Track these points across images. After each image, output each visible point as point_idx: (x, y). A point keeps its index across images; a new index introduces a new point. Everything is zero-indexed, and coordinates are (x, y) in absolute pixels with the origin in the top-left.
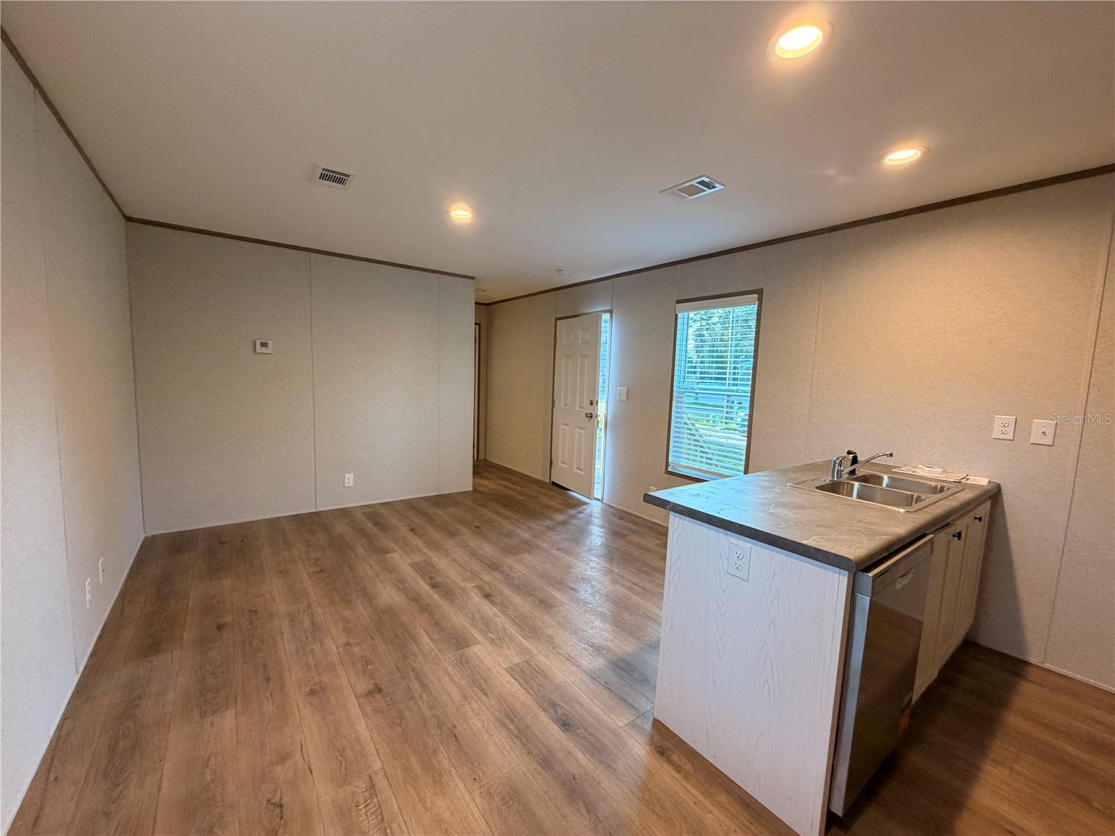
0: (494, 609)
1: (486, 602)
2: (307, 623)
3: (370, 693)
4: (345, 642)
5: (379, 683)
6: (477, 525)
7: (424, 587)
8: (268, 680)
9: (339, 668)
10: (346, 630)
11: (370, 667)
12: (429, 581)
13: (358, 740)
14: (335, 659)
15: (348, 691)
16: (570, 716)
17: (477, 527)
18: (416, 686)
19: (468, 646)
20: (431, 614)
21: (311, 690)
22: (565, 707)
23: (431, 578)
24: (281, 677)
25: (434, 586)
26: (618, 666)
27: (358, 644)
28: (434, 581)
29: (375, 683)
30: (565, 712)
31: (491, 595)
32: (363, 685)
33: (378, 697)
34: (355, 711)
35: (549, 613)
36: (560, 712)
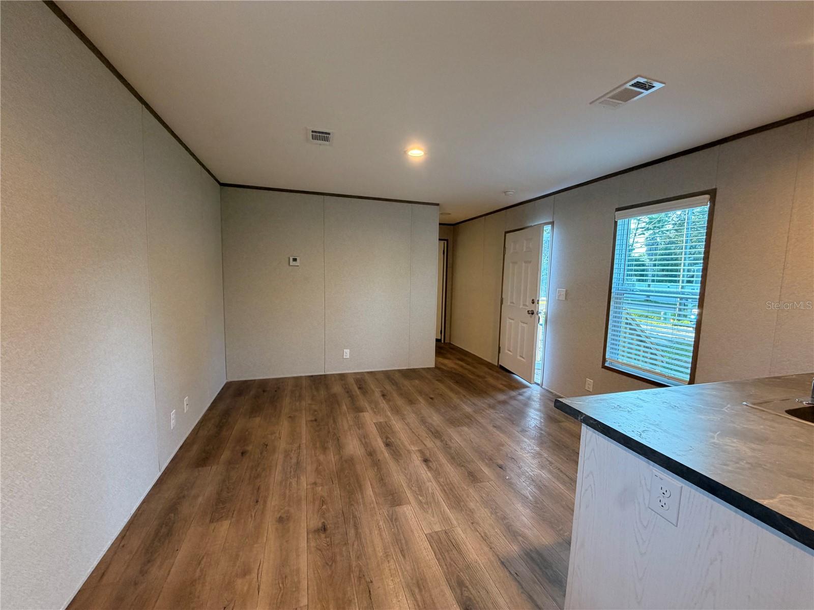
0: (429, 474)
1: (424, 466)
2: (294, 461)
3: (317, 531)
4: (313, 481)
5: (326, 522)
6: (432, 396)
7: (379, 444)
8: (257, 502)
9: (304, 502)
10: (318, 471)
11: (324, 507)
12: (385, 440)
13: (298, 570)
14: (303, 494)
15: (304, 524)
16: (475, 601)
17: (432, 398)
18: (352, 532)
19: (400, 504)
20: (379, 469)
21: (280, 517)
22: (471, 590)
23: (387, 438)
24: (265, 502)
25: (388, 445)
26: (532, 559)
27: (322, 485)
28: (388, 440)
29: (324, 522)
30: (470, 596)
31: (430, 461)
32: (316, 523)
33: (323, 536)
34: (303, 544)
35: (474, 486)
36: (466, 593)
